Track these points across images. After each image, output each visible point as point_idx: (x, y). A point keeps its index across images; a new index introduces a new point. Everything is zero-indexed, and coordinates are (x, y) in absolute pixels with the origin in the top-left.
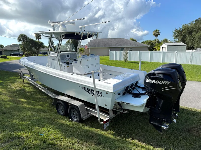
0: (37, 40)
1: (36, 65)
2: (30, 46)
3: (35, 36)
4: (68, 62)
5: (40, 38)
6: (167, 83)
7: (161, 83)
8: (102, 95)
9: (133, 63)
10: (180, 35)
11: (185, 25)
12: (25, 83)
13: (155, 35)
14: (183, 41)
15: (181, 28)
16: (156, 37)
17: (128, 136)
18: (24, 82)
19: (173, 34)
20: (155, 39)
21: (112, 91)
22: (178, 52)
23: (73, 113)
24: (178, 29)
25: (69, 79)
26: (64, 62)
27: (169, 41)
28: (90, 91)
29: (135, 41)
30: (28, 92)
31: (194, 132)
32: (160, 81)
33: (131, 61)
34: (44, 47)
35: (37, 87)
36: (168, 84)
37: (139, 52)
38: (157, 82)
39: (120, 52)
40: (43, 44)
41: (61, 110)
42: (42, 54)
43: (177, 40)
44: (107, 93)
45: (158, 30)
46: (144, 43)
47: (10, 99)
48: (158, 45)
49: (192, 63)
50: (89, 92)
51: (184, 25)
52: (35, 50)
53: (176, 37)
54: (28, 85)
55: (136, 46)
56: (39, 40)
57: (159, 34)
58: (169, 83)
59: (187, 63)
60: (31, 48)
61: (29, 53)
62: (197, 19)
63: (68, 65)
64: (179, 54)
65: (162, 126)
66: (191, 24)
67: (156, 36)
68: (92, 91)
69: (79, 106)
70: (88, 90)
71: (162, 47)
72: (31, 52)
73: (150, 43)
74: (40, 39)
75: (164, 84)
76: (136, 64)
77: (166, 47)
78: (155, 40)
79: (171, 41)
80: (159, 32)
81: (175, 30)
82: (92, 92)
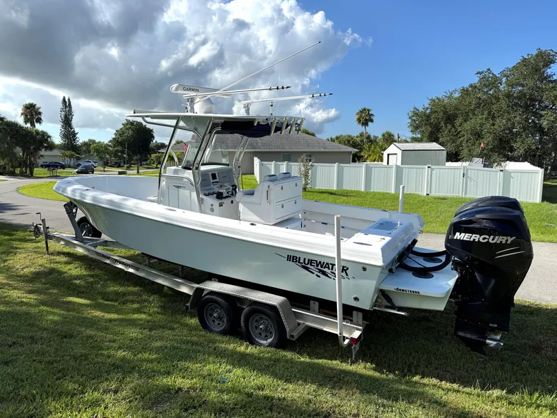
0: (29, 125)
1: (125, 199)
2: (7, 144)
3: (22, 114)
4: (222, 193)
5: (39, 120)
6: (507, 240)
7: (493, 240)
8: (347, 275)
9: (325, 195)
10: (426, 124)
11: (437, 101)
12: (52, 254)
13: (360, 121)
14: (433, 138)
15: (428, 106)
16: (364, 127)
17: (409, 371)
18: (49, 250)
19: (410, 121)
20: (360, 132)
21: (380, 263)
22: (433, 167)
23: (255, 324)
24: (421, 109)
25: (246, 236)
26: (207, 192)
27: (399, 138)
28: (311, 265)
29: (313, 135)
30: (77, 277)
31: (547, 351)
32: (492, 237)
33: (317, 188)
34: (51, 146)
35: (108, 262)
36: (509, 242)
37: (336, 165)
38: (484, 239)
39: (287, 165)
40: (49, 137)
41: (214, 321)
42: (42, 166)
43: (419, 136)
44: (364, 269)
45: (369, 110)
46: (332, 140)
47: (39, 298)
48: (369, 148)
49: (466, 194)
50: (307, 269)
51: (433, 101)
52: (23, 154)
53: (415, 128)
54: (63, 259)
55: (322, 150)
56: (33, 125)
57: (372, 121)
58: (510, 240)
59: (455, 195)
60: (11, 148)
61: (5, 164)
62: (466, 85)
63: (220, 201)
64: (437, 173)
65: (487, 341)
66: (449, 97)
67: (363, 124)
68: (317, 266)
69: (279, 305)
70: (306, 262)
71: (388, 155)
72: (11, 161)
73: (349, 141)
74: (37, 122)
75: (501, 242)
76: (333, 196)
77: (399, 153)
78: (361, 135)
79: (404, 138)
80: (372, 115)
81: (412, 110)
82: (319, 267)
